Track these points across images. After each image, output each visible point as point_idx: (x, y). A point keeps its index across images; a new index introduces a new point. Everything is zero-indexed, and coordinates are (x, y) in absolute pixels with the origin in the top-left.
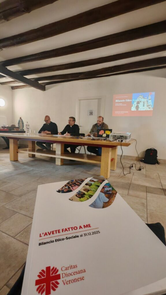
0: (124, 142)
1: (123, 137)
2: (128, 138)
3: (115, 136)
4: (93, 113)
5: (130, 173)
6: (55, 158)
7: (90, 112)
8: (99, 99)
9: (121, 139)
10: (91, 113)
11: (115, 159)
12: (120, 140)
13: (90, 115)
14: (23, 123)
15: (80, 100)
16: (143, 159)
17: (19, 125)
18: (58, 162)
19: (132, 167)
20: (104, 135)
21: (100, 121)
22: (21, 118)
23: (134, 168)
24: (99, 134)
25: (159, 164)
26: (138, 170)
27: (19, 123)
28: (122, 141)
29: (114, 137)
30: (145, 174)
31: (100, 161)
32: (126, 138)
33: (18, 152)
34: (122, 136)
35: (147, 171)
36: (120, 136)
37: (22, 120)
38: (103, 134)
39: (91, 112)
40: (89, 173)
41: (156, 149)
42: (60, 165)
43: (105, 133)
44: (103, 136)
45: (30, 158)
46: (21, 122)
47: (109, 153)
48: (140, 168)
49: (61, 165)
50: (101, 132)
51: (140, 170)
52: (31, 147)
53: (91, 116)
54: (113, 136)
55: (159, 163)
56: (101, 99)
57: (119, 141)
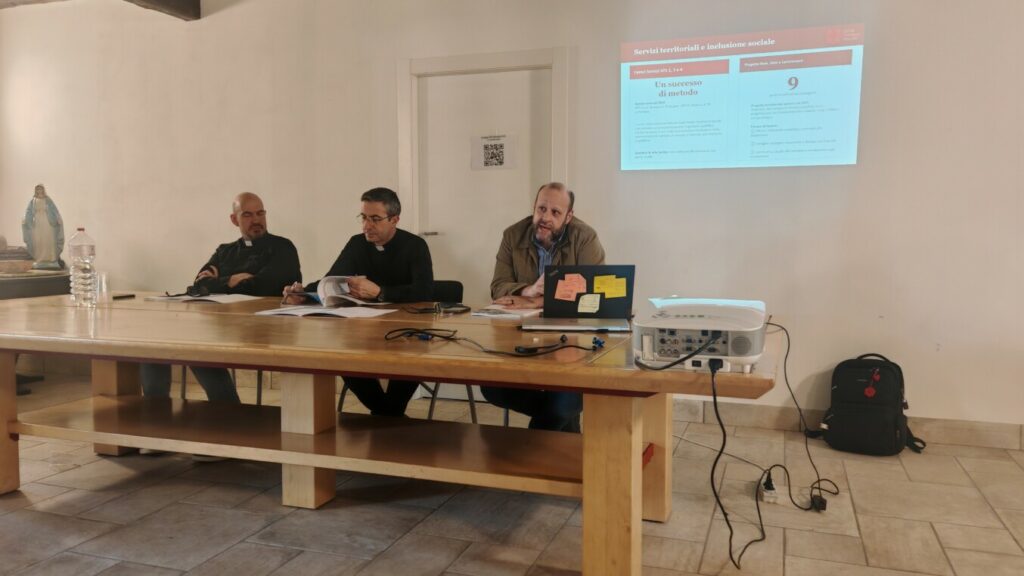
0: (727, 367)
1: (720, 340)
2: (756, 343)
3: (672, 332)
4: (506, 150)
5: (764, 537)
6: (275, 469)
7: (486, 147)
8: (540, 70)
9: (713, 350)
10: (494, 155)
11: (662, 450)
12: (704, 358)
13: (486, 164)
14: (57, 225)
15: (419, 76)
16: (824, 426)
17: (28, 238)
18: (299, 492)
19: (769, 486)
20: (590, 304)
21: (554, 212)
22: (40, 190)
23: (780, 493)
24: (558, 296)
25: (917, 450)
26: (807, 510)
27: (28, 226)
28: (716, 365)
29: (663, 341)
30: (855, 533)
31: (579, 481)
32: (741, 344)
33: (15, 437)
34: (716, 334)
35: (865, 512)
36: (705, 333)
37: (49, 202)
38: (579, 296)
39: (496, 147)
40: (508, 555)
41: (892, 359)
42: (311, 505)
43: (590, 290)
44: (581, 309)
45: (106, 462)
46: (42, 219)
47: (630, 432)
48: (816, 492)
49: (319, 508)
50: (569, 287)
51: (818, 504)
52: (114, 390)
53: (495, 171)
54: (658, 337)
55: (919, 444)
56: (549, 67)
57: (697, 364)
